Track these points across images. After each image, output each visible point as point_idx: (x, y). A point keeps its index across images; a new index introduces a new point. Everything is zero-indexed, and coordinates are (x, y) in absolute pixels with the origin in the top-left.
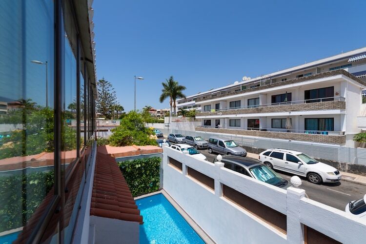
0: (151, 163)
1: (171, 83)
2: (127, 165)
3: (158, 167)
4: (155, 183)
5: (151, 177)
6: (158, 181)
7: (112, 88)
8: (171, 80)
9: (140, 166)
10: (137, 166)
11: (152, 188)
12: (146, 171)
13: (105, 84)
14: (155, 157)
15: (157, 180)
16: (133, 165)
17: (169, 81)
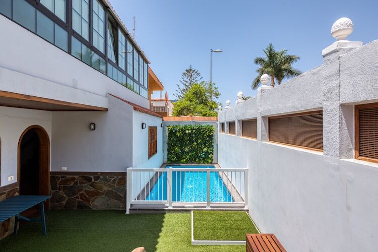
0: (203, 132)
1: (272, 55)
2: (178, 129)
3: (211, 137)
4: (207, 154)
5: (203, 146)
6: (211, 153)
7: (200, 77)
8: (270, 51)
9: (190, 131)
10: (187, 132)
11: (203, 158)
12: (197, 139)
13: (193, 74)
14: (208, 126)
15: (209, 151)
16: (183, 131)
17: (268, 53)
